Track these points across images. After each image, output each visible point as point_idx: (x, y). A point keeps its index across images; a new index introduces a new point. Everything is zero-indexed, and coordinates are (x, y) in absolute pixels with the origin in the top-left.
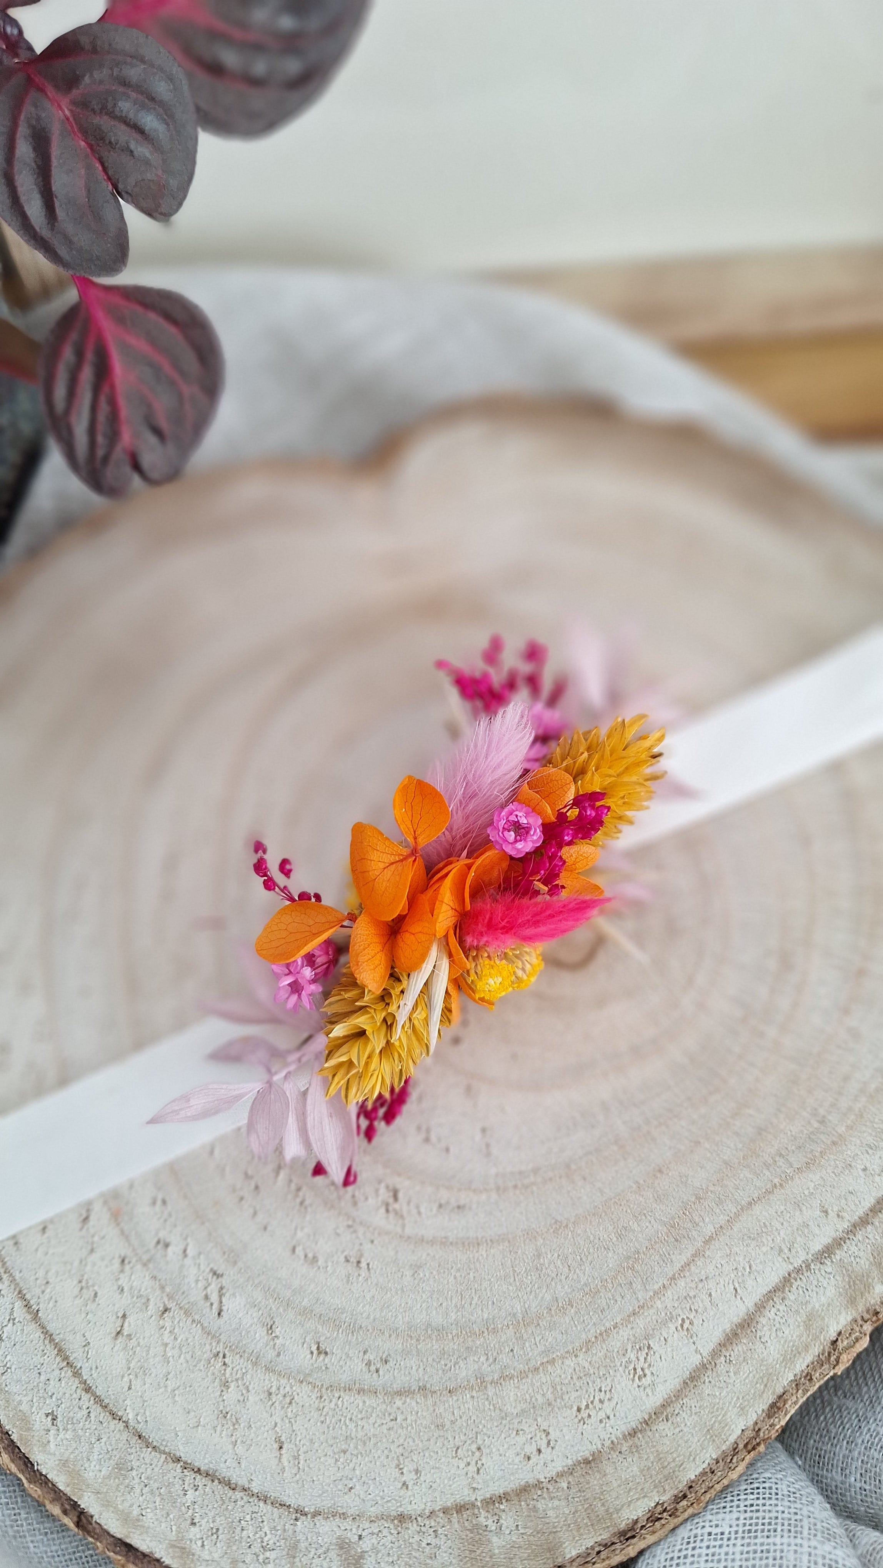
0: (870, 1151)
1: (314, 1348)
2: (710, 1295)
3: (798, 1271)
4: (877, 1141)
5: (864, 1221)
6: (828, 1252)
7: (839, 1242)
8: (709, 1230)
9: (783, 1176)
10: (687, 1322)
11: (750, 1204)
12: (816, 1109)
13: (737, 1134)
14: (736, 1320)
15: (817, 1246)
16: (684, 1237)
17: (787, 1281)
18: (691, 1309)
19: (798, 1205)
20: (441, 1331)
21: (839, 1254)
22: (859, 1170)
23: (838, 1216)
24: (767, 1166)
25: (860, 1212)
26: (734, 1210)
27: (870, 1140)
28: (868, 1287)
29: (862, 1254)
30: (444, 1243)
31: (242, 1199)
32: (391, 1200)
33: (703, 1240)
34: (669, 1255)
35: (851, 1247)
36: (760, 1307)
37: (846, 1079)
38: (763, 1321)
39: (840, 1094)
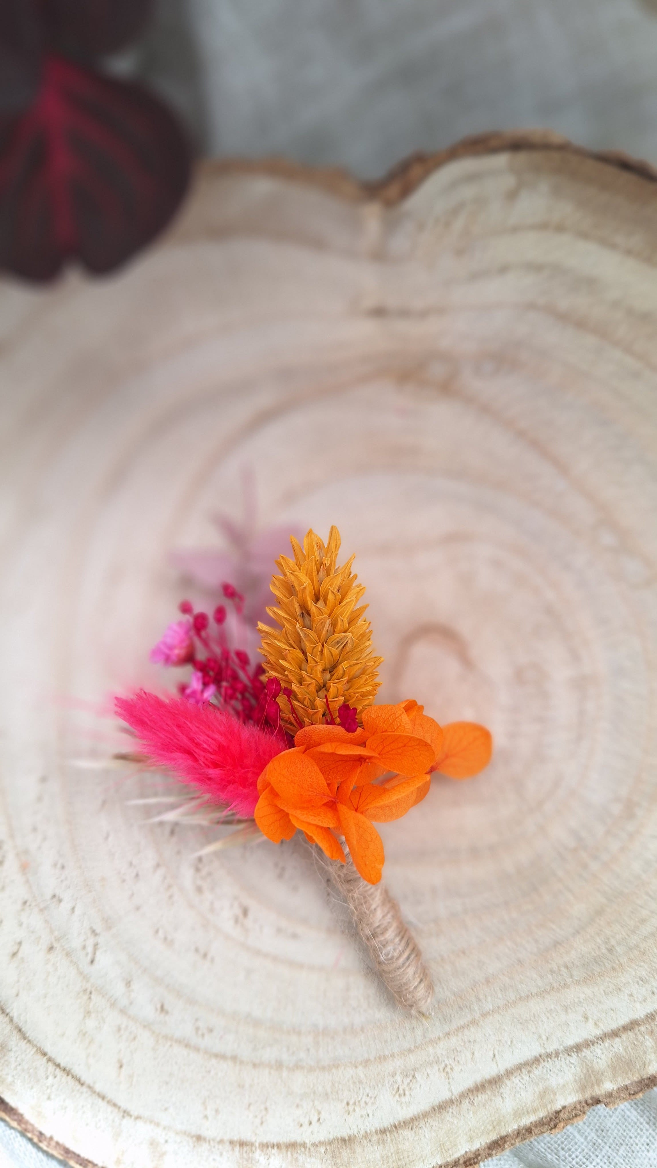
0: (640, 982)
1: (159, 1006)
2: (473, 1054)
3: (549, 1056)
4: (649, 976)
5: (615, 1034)
6: (578, 1048)
7: (588, 1044)
8: (488, 1006)
9: (562, 983)
10: (449, 1067)
11: (528, 996)
12: (608, 939)
13: (536, 941)
14: (487, 1077)
15: (570, 1041)
16: (466, 1007)
17: (537, 1060)
18: (454, 1059)
19: (566, 1009)
20: (257, 1023)
21: (586, 1052)
22: (626, 994)
23: (596, 1024)
24: (552, 972)
25: (614, 1026)
26: (513, 998)
27: (644, 974)
28: (599, 1082)
29: (603, 1057)
30: (275, 959)
31: (124, 881)
32: (241, 916)
33: (481, 1013)
34: (451, 1016)
35: (597, 1049)
36: (509, 1073)
37: (643, 921)
38: (508, 1082)
39: (633, 932)
